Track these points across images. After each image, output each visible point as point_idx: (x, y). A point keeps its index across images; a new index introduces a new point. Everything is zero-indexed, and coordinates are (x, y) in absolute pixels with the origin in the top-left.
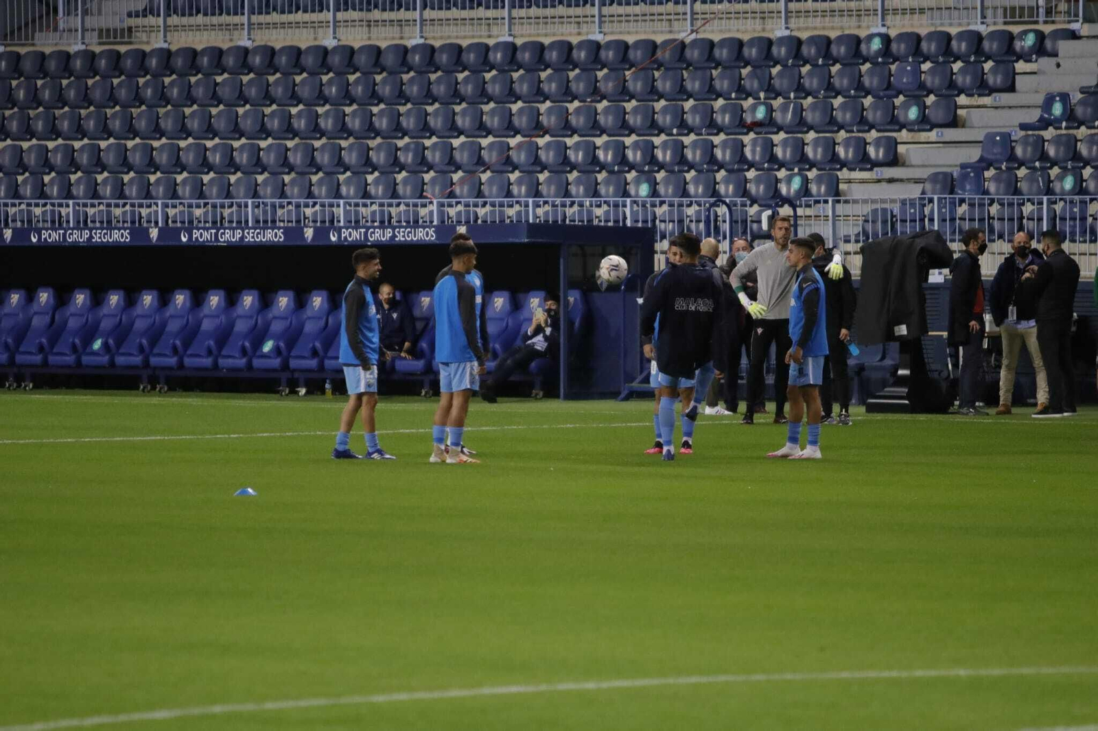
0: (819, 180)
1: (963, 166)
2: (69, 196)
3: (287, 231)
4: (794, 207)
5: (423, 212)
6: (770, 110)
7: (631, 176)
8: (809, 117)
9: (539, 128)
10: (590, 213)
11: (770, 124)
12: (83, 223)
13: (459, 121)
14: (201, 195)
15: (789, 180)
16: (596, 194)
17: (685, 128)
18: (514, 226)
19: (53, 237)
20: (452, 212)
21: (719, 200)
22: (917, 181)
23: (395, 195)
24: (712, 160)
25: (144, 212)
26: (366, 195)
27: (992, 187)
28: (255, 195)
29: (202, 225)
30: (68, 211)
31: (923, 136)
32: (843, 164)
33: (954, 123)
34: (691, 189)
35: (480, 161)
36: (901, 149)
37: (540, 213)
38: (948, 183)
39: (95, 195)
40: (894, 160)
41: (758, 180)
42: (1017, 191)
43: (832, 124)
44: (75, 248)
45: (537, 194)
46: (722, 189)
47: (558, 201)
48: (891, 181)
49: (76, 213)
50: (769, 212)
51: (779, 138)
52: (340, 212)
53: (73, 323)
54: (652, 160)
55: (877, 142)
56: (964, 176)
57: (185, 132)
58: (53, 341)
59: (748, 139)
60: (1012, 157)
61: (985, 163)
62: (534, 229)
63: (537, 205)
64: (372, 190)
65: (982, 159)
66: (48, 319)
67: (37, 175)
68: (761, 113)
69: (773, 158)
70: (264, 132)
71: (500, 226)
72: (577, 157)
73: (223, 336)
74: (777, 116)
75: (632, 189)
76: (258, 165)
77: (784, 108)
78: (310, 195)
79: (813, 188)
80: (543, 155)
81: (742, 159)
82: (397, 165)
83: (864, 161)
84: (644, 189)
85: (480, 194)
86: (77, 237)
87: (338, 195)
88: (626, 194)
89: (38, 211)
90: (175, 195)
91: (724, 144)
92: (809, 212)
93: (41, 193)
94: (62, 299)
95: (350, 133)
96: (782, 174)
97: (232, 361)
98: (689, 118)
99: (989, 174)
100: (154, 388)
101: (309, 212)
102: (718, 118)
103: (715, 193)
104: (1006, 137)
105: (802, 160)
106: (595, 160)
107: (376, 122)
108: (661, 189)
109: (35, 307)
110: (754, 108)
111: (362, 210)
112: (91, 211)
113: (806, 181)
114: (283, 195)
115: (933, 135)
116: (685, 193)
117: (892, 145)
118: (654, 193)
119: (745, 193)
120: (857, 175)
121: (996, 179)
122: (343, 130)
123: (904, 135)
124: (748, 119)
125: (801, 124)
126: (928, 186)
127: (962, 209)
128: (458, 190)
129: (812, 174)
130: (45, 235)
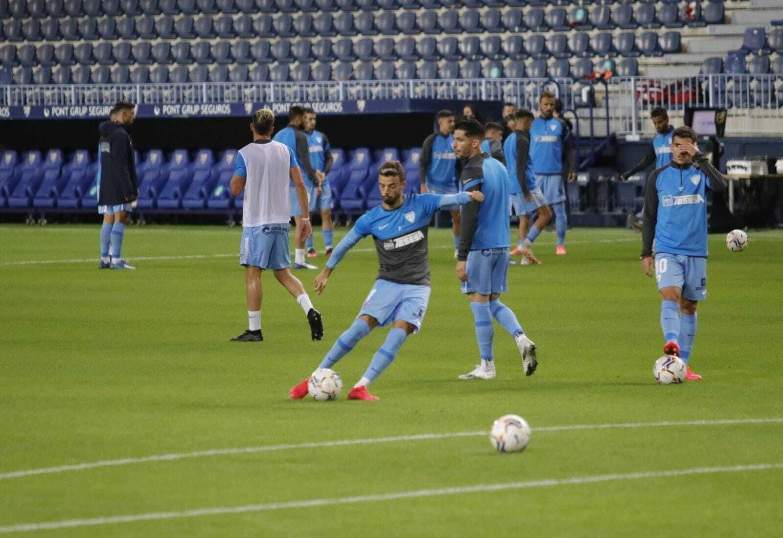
0: (624, 64)
1: (730, 53)
2: (71, 81)
3: (232, 106)
4: (605, 83)
5: (332, 91)
6: (587, 13)
7: (485, 63)
8: (616, 18)
9: (416, 28)
10: (455, 91)
11: (586, 23)
12: (81, 102)
13: (357, 24)
14: (168, 80)
15: (602, 64)
16: (459, 76)
17: (524, 26)
18: (400, 101)
19: (60, 112)
20: (353, 90)
21: (551, 80)
22: (696, 64)
23: (310, 78)
24: (545, 50)
25: (126, 93)
26: (289, 79)
27: (751, 68)
28: (208, 79)
29: (169, 102)
30: (70, 93)
31: (701, 31)
32: (642, 53)
33: (723, 20)
34: (530, 72)
35: (373, 53)
36: (684, 41)
37: (417, 90)
38: (720, 66)
39: (90, 81)
40: (679, 49)
41: (579, 65)
42: (770, 71)
43: (633, 23)
44: (77, 121)
45: (416, 76)
46: (552, 71)
47: (432, 81)
48: (677, 64)
49: (77, 95)
50: (587, 89)
51: (593, 33)
52: (271, 92)
53: (76, 176)
54: (501, 51)
55: (667, 36)
56: (731, 60)
57: (155, 34)
58: (61, 189)
59: (571, 34)
60: (766, 46)
61: (747, 50)
62: (414, 102)
63: (416, 85)
64: (294, 75)
65: (744, 48)
66: (57, 172)
67: (47, 67)
68: (580, 16)
69: (589, 49)
70: (213, 33)
71: (389, 101)
72: (444, 49)
73: (186, 184)
74: (592, 17)
75: (485, 72)
76: (210, 58)
77: (597, 12)
78: (248, 79)
79: (620, 70)
80: (419, 48)
81: (567, 49)
82: (312, 56)
83: (656, 50)
84: (495, 72)
85: (373, 77)
86: (78, 112)
87: (269, 79)
88: (481, 76)
89: (48, 93)
90: (148, 80)
91: (553, 39)
92: (616, 88)
93: (50, 80)
94: (67, 158)
95: (276, 33)
96: (596, 60)
97: (193, 202)
98: (527, 20)
99: (749, 58)
100: (135, 222)
101: (247, 92)
102: (549, 19)
103: (547, 75)
104: (762, 31)
105: (611, 50)
106: (458, 52)
107: (296, 25)
108: (507, 72)
109: (47, 164)
110: (575, 12)
111: (287, 90)
112: (87, 93)
113: (614, 65)
114: (228, 79)
115: (707, 30)
116: (525, 75)
117: (677, 37)
118: (502, 75)
119: (570, 74)
120: (652, 60)
121: (755, 62)
122: (272, 31)
123: (686, 30)
124: (571, 20)
125: (610, 23)
126: (705, 68)
127: (730, 85)
128: (357, 74)
129: (619, 60)
130: (54, 110)
